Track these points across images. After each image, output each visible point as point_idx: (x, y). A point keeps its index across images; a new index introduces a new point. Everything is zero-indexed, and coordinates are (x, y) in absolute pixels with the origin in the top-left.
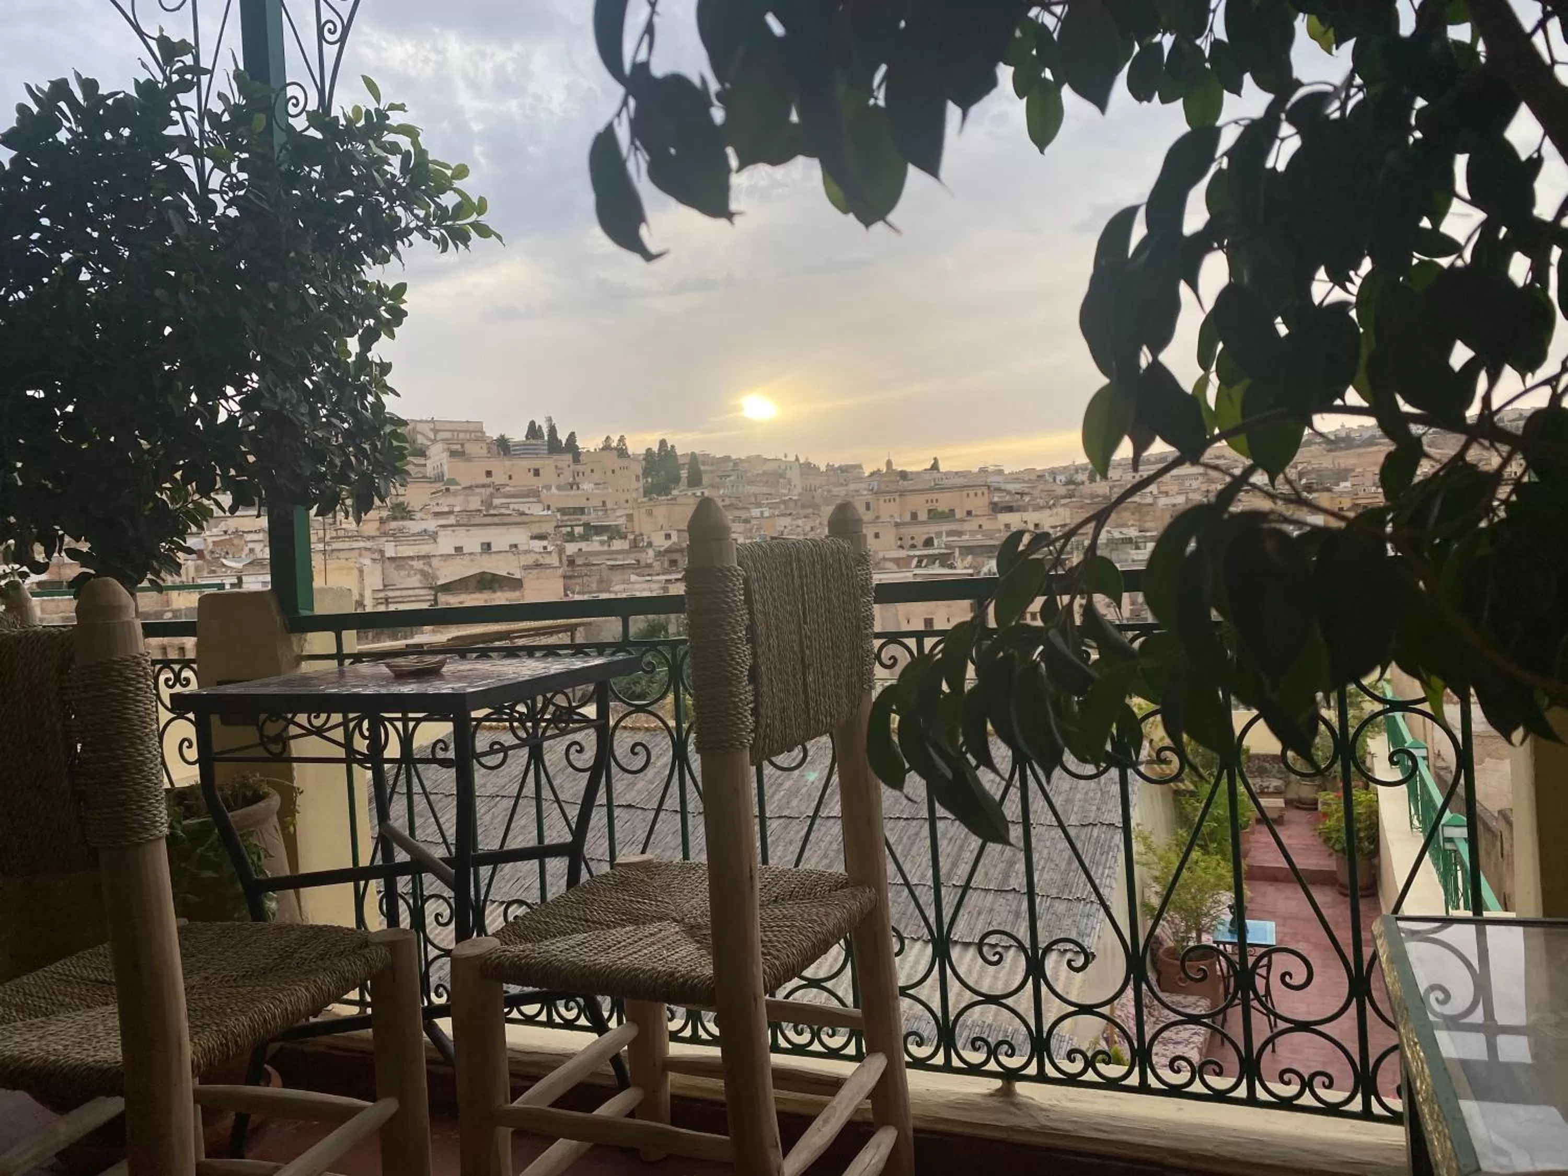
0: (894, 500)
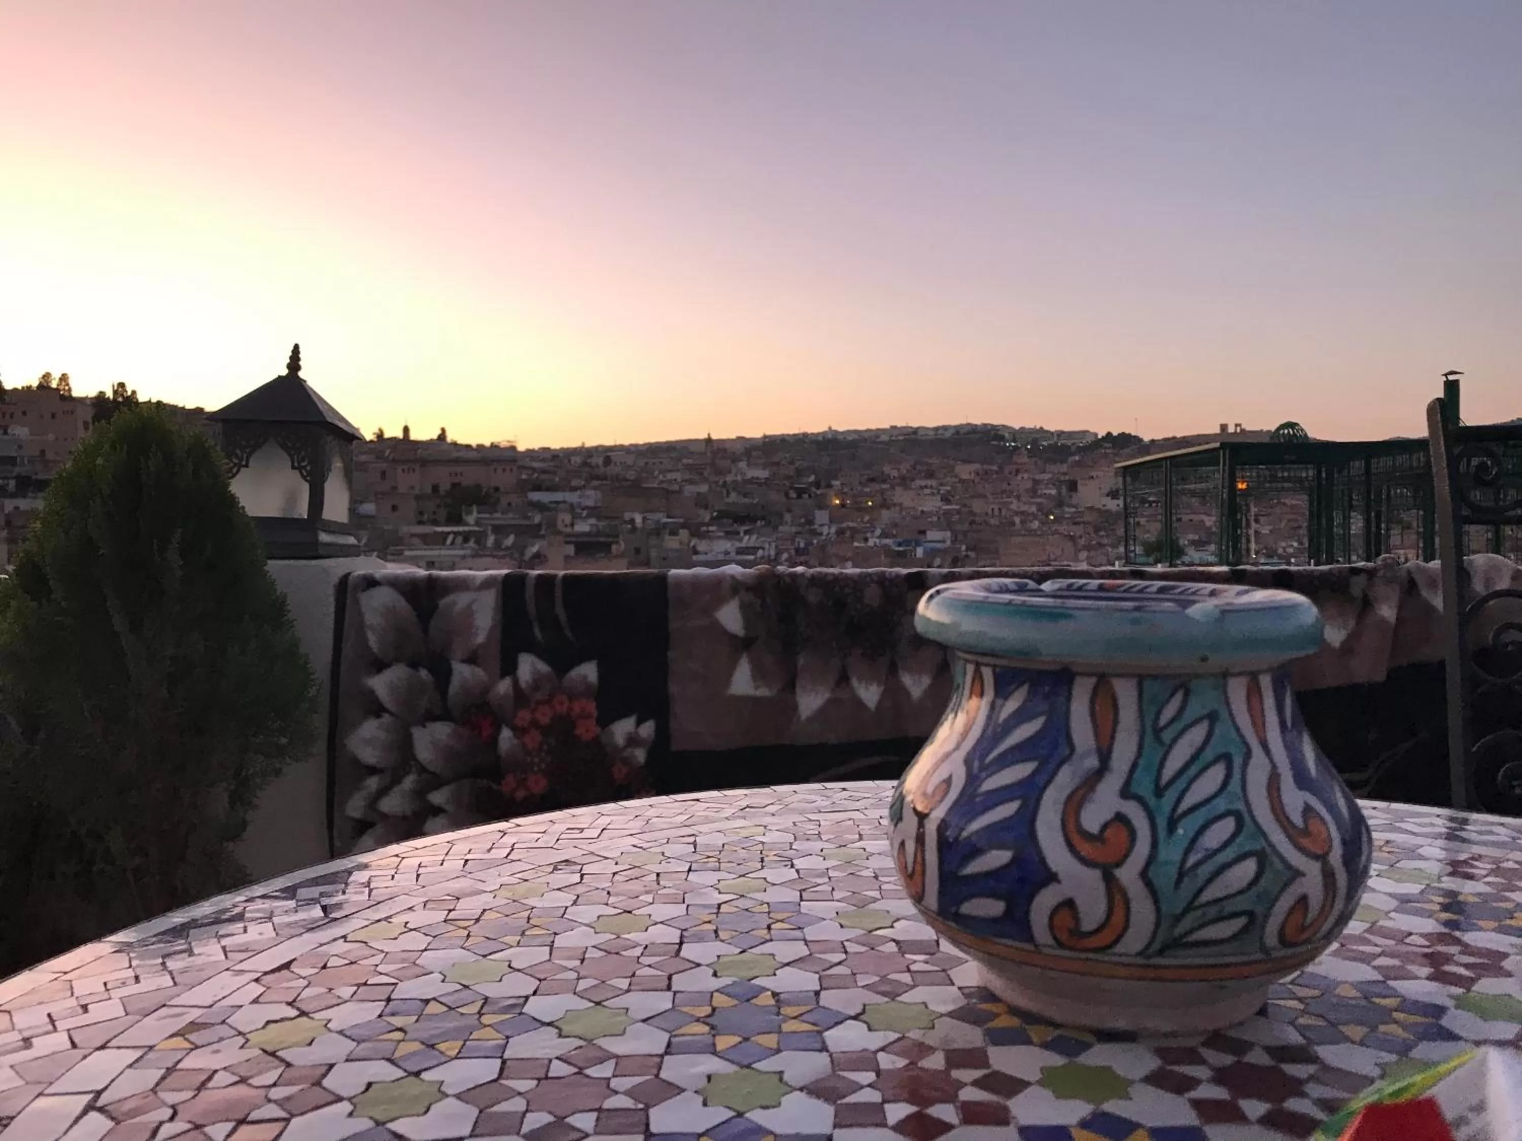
0: (414, 470)
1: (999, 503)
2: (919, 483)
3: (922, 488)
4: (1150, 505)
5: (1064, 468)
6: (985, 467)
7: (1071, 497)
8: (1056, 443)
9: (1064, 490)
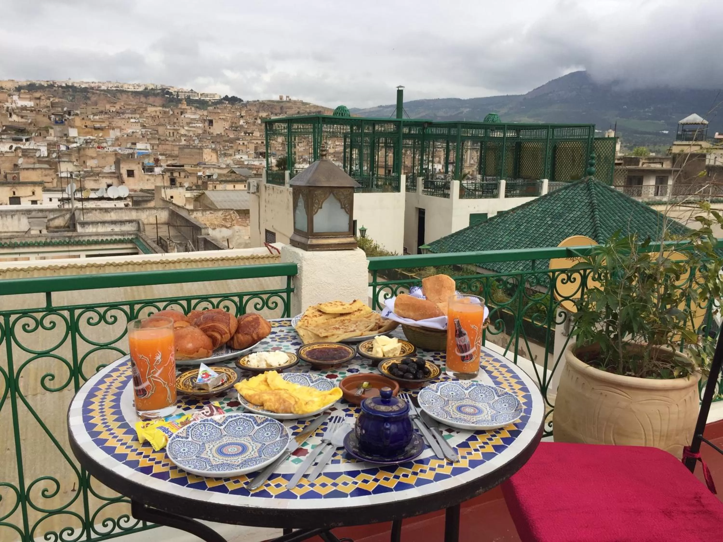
1: (174, 129)
2: (127, 116)
3: (129, 118)
4: (249, 135)
5: (205, 113)
6: (164, 109)
7: (210, 128)
8: (200, 99)
9: (207, 124)
